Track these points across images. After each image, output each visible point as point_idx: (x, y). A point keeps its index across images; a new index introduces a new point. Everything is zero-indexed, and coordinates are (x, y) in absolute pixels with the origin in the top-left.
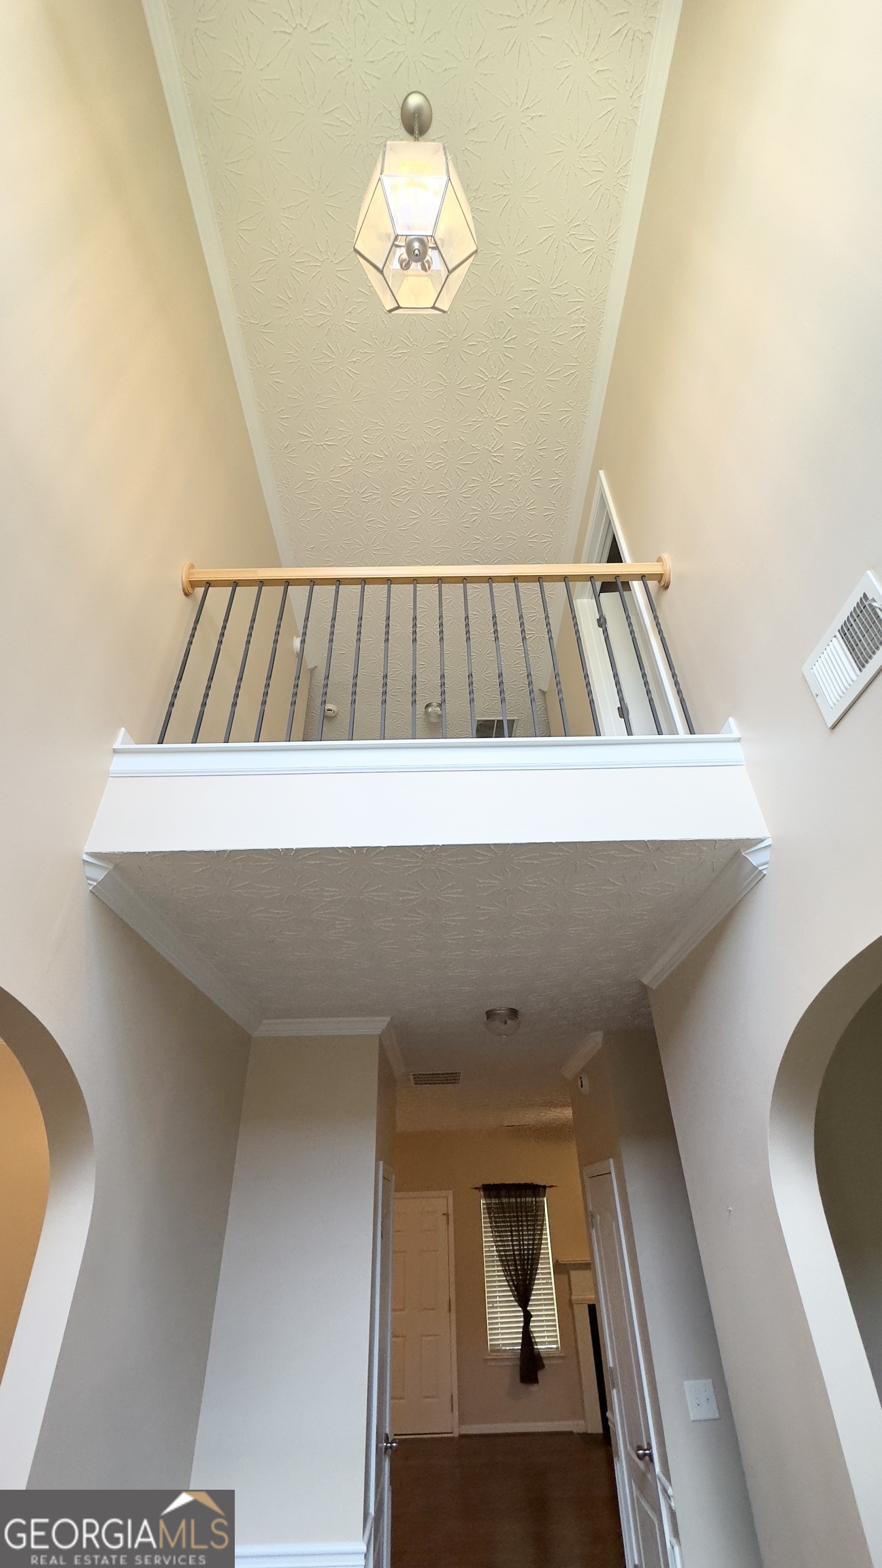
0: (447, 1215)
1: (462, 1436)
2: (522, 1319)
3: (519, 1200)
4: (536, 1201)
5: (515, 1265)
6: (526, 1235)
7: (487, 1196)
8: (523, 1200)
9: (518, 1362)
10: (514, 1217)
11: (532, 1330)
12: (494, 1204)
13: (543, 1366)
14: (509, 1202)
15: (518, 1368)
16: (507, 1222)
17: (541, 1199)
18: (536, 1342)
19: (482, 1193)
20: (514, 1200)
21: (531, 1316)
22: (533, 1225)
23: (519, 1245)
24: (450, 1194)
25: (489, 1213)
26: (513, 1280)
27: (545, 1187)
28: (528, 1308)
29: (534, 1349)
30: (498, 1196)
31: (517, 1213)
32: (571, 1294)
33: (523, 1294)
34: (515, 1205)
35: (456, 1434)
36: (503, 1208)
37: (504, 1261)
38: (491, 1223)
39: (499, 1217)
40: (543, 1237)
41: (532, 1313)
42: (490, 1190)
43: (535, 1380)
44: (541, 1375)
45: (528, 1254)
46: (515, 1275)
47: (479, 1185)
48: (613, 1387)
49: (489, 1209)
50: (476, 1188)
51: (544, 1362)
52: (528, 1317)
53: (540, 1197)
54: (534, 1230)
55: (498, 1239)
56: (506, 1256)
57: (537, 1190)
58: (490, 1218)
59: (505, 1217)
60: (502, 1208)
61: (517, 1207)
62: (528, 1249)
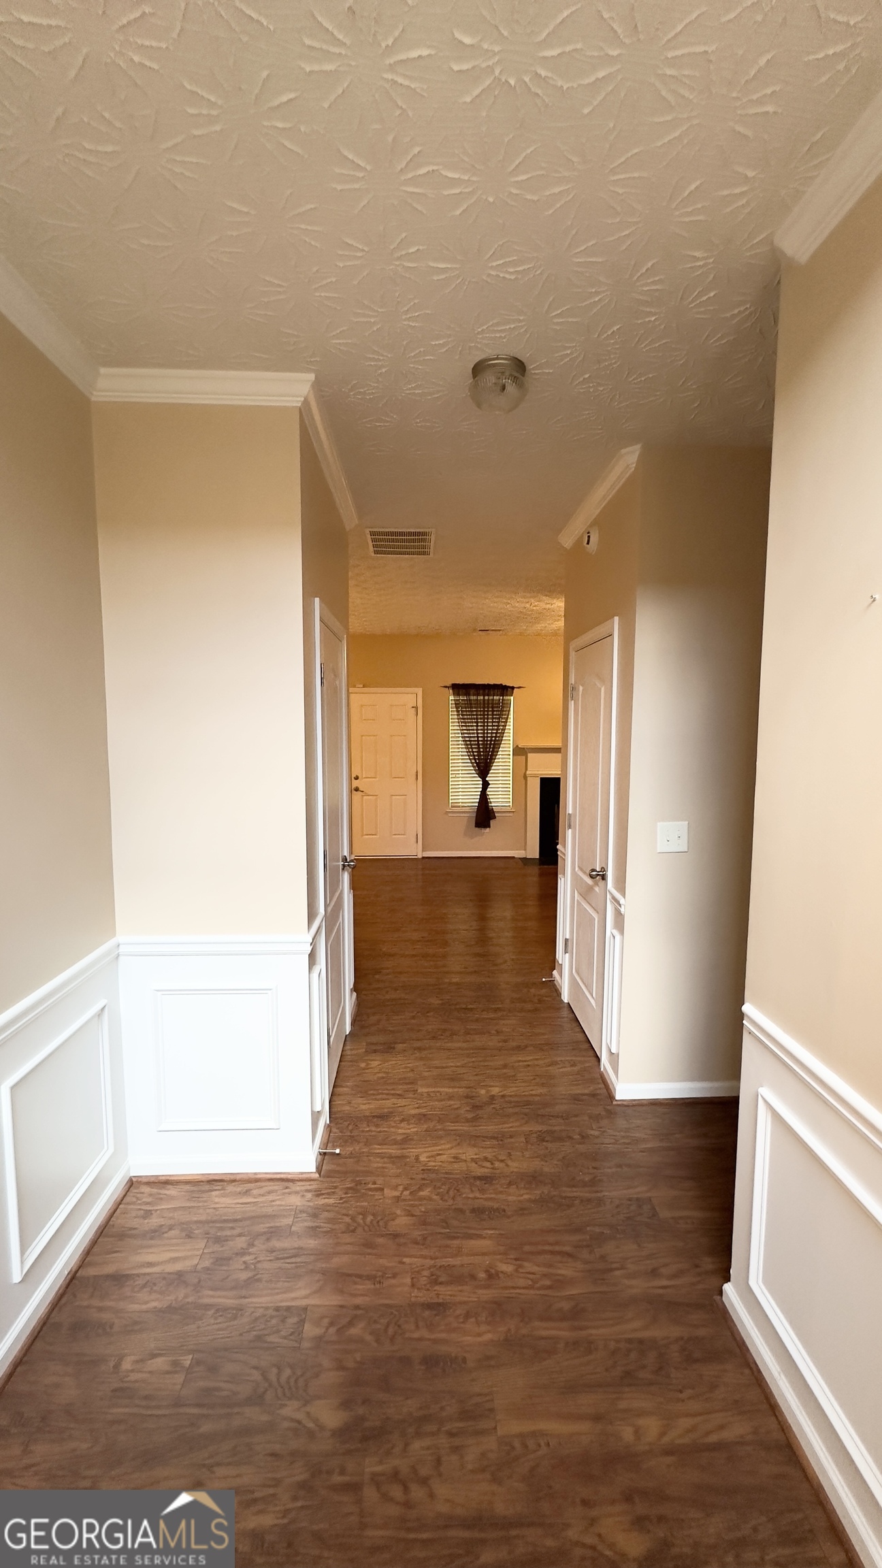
0: (416, 708)
1: (423, 858)
2: (481, 786)
3: (486, 698)
4: (503, 700)
5: (479, 748)
6: (490, 726)
7: (456, 694)
8: (491, 698)
9: (475, 815)
10: (480, 711)
11: (488, 793)
12: (462, 700)
13: (495, 817)
14: (477, 700)
15: (474, 819)
16: (474, 715)
17: (508, 698)
18: (491, 802)
19: (451, 691)
20: (482, 698)
21: (489, 784)
22: (499, 718)
23: (484, 733)
24: (420, 691)
25: (457, 708)
26: (475, 759)
27: (513, 688)
28: (487, 779)
29: (488, 806)
30: (467, 694)
31: (484, 708)
32: (526, 769)
33: (483, 768)
34: (482, 702)
35: (420, 856)
36: (471, 704)
37: (468, 744)
38: (458, 715)
39: (466, 711)
40: (507, 727)
41: (490, 782)
42: (457, 688)
43: (488, 826)
44: (492, 822)
45: (491, 740)
46: (477, 755)
47: (448, 684)
48: (570, 827)
49: (457, 705)
50: (446, 687)
51: (496, 815)
52: (486, 785)
53: (507, 695)
54: (498, 722)
55: (464, 728)
56: (470, 741)
57: (505, 690)
58: (458, 711)
59: (473, 711)
60: (469, 704)
61: (484, 704)
62: (492, 737)
